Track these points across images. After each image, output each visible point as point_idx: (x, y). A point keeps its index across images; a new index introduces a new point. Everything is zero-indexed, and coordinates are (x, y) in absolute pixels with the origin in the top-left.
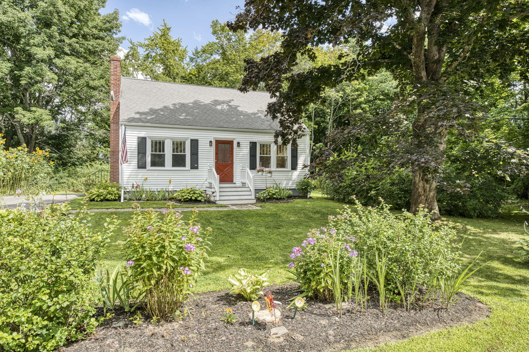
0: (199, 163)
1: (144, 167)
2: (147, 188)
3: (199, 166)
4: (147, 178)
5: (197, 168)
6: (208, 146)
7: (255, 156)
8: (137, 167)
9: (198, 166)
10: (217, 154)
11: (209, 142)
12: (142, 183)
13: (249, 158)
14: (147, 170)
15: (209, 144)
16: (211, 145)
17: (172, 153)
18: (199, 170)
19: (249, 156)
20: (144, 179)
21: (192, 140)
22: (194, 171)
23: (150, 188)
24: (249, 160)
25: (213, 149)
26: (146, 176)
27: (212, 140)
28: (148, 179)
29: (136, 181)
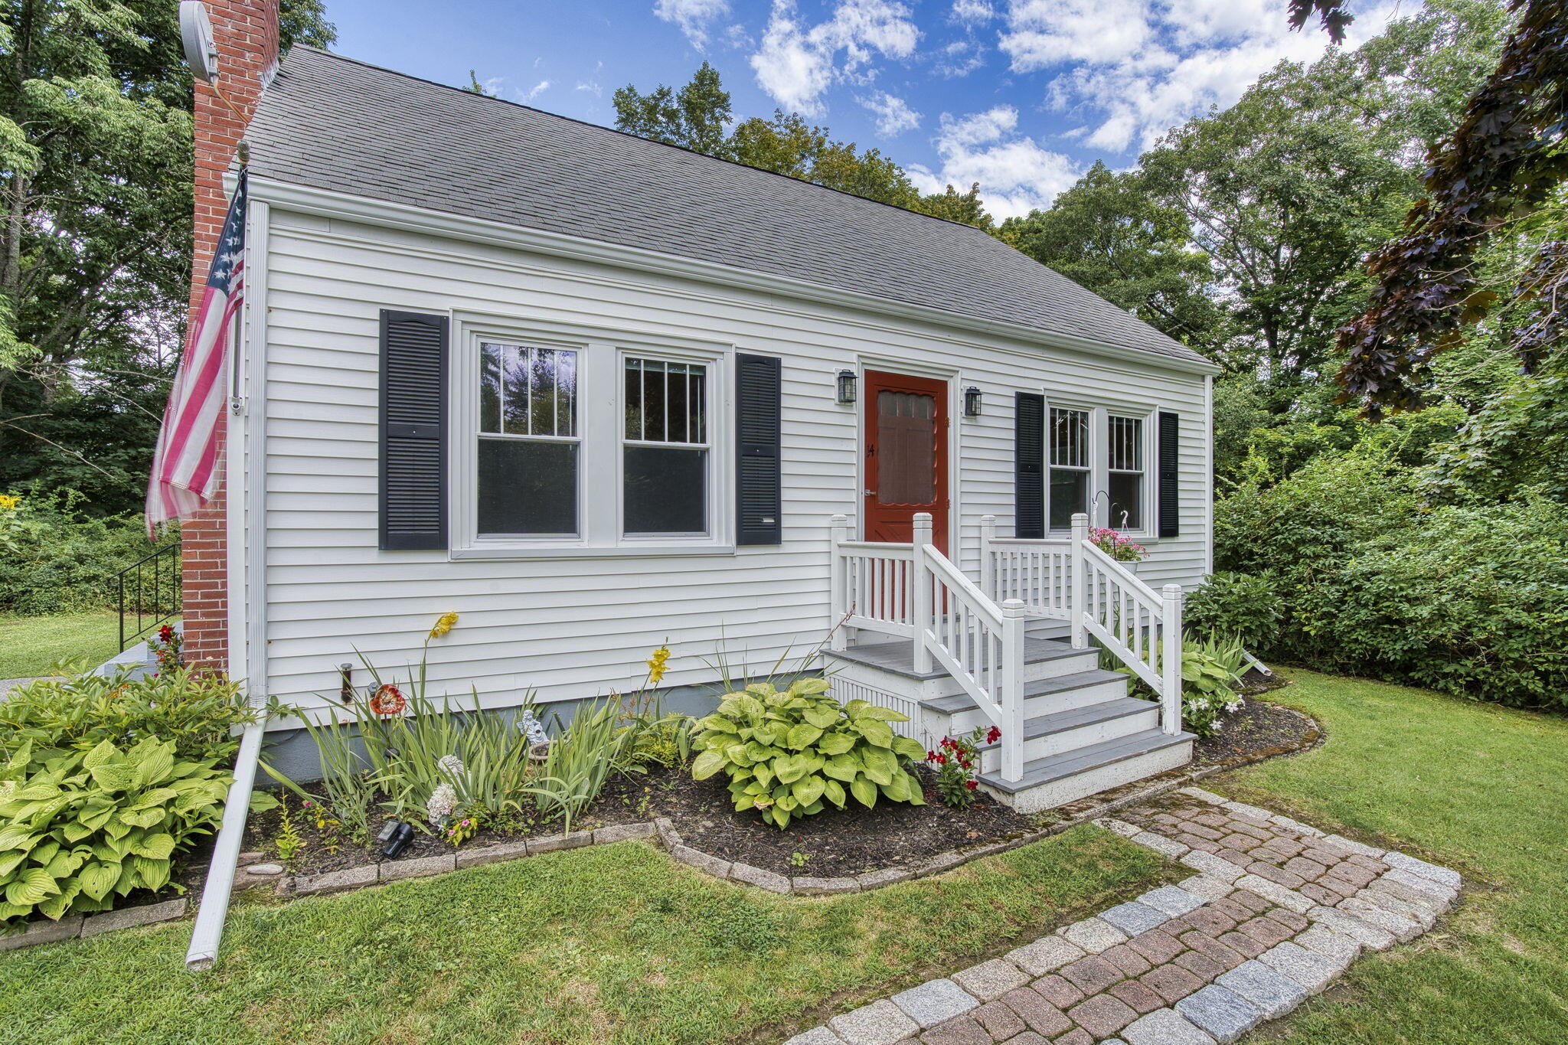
0: (785, 509)
1: (434, 539)
2: (452, 689)
3: (785, 522)
4: (451, 620)
5: (771, 536)
6: (832, 406)
7: (1038, 469)
8: (374, 539)
9: (776, 528)
10: (871, 451)
11: (833, 380)
12: (416, 659)
13: (1012, 479)
14: (459, 561)
15: (834, 393)
16: (846, 401)
17: (622, 440)
18: (785, 548)
19: (1012, 468)
20: (430, 624)
21: (746, 363)
22: (758, 556)
23: (482, 686)
24: (1012, 489)
25: (855, 420)
26: (449, 608)
27: (854, 369)
28: (463, 622)
29: (363, 645)
